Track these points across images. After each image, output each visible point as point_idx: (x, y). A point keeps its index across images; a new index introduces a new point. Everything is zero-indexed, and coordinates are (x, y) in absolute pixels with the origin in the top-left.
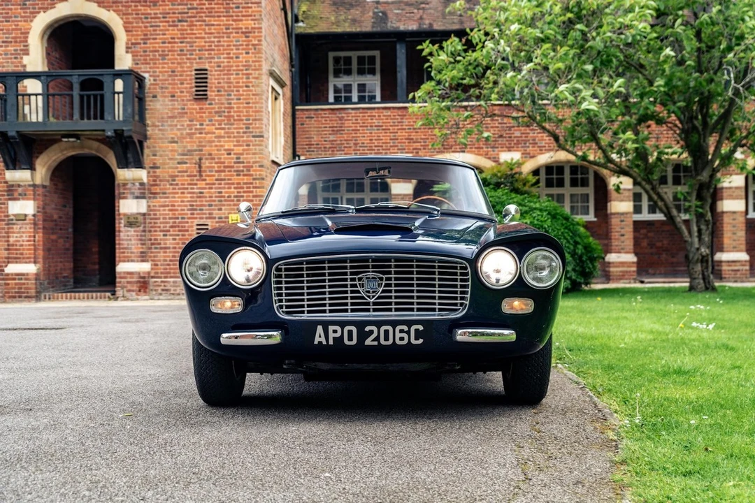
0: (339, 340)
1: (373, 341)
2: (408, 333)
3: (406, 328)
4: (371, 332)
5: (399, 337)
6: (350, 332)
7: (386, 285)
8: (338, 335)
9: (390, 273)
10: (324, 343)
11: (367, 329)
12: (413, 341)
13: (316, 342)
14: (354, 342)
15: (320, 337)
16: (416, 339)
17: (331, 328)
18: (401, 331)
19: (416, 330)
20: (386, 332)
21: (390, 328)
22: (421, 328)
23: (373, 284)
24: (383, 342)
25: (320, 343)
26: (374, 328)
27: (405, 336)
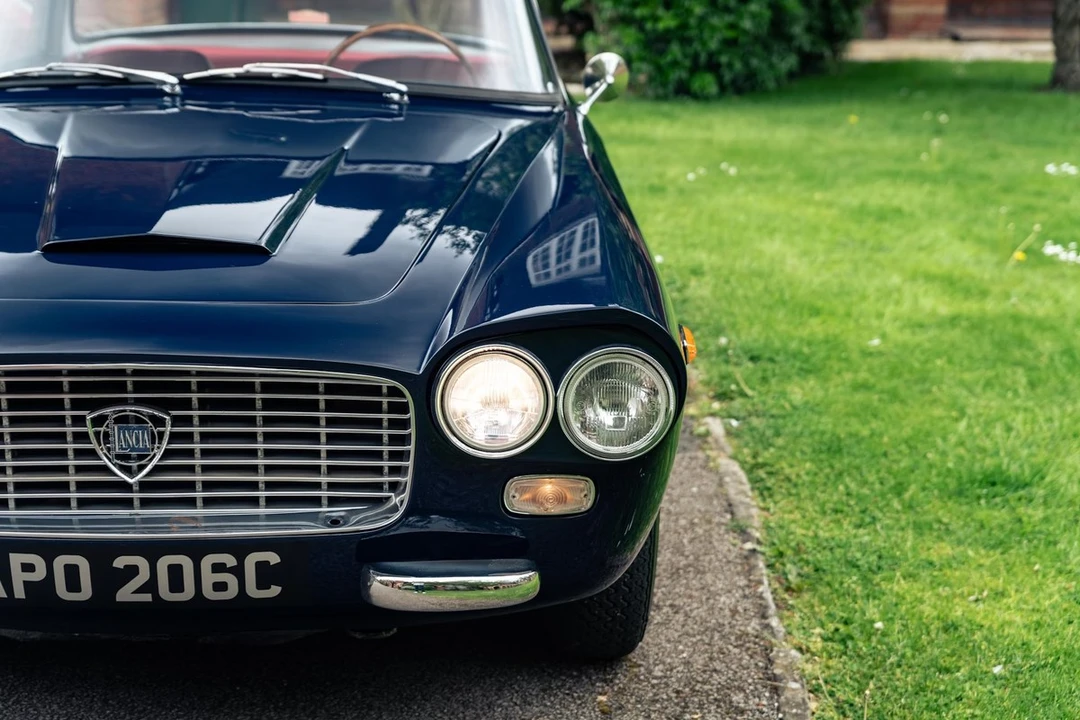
0: (41, 590)
1: (138, 591)
2: (238, 572)
3: (230, 560)
4: (133, 571)
5: (211, 580)
6: (72, 572)
7: (176, 437)
8: (40, 574)
9: (186, 404)
10: (3, 593)
11: (120, 562)
12: (252, 591)
14: (86, 592)
16: (262, 584)
17: (16, 559)
18: (218, 568)
19: (261, 566)
20: (175, 572)
21: (186, 562)
22: (273, 558)
23: (136, 438)
24: (166, 593)
26: (142, 563)
27: (232, 581)
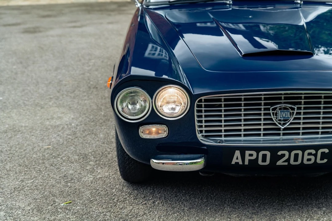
0: (254, 162)
1: (284, 162)
2: (315, 155)
3: (313, 152)
4: (283, 155)
5: (307, 158)
6: (264, 156)
7: (297, 113)
8: (254, 157)
9: (300, 103)
10: (241, 163)
11: (280, 153)
12: (319, 161)
13: (233, 163)
14: (268, 162)
15: (237, 159)
16: (322, 159)
17: (248, 153)
18: (309, 154)
19: (323, 153)
20: (296, 156)
21: (300, 152)
22: (326, 151)
23: (286, 114)
24: (292, 162)
25: (237, 163)
26: (286, 153)
27: (313, 158)
